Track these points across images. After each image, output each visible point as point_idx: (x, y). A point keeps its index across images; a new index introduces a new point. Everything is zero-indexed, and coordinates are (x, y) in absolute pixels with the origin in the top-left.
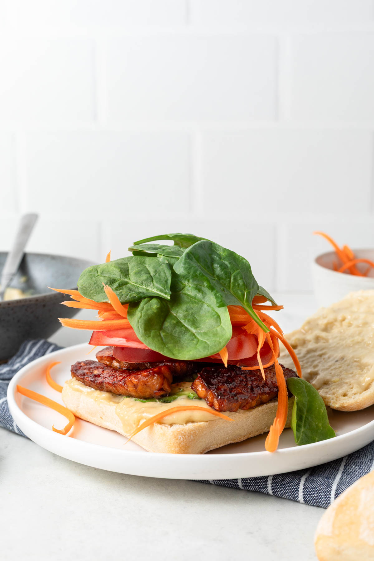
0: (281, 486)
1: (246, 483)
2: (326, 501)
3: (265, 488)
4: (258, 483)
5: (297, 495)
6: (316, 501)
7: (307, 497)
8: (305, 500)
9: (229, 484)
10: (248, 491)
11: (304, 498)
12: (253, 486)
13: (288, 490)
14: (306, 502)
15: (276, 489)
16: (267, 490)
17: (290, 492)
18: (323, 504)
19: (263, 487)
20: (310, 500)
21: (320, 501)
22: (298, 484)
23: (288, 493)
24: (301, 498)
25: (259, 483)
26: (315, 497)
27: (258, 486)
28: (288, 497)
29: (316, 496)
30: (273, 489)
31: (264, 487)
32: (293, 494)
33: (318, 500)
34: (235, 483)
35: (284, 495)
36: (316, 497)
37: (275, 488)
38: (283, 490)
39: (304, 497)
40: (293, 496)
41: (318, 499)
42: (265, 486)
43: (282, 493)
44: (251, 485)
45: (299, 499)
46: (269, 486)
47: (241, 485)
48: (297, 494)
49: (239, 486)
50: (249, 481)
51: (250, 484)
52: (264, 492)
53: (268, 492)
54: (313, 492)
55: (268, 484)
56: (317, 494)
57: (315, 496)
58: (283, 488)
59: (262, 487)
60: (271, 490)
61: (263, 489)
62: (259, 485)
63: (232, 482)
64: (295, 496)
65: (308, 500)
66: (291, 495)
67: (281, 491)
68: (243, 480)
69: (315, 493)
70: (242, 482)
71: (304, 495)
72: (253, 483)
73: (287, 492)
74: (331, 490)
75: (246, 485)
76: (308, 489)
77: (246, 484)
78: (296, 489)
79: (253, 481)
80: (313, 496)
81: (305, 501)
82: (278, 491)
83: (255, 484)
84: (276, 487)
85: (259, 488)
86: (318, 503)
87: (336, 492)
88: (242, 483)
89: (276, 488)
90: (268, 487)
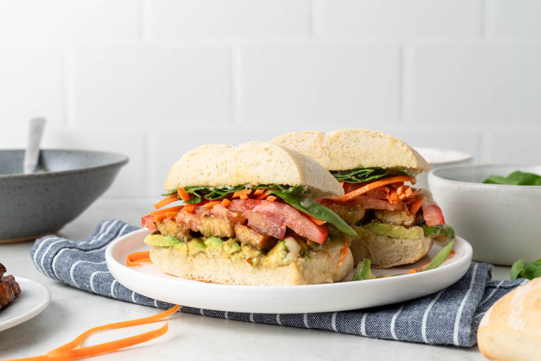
0: (344, 320)
1: (311, 320)
2: (387, 330)
3: (329, 323)
4: (323, 319)
5: (359, 327)
6: (377, 331)
7: (369, 328)
8: (367, 331)
9: (295, 322)
11: (366, 329)
12: (318, 322)
13: (351, 323)
14: (368, 333)
15: (340, 323)
16: (331, 325)
17: (353, 324)
18: (384, 333)
19: (327, 322)
20: (372, 331)
21: (380, 330)
22: (361, 317)
23: (351, 326)
24: (363, 330)
25: (324, 319)
26: (376, 328)
27: (323, 321)
28: (350, 330)
29: (377, 326)
30: (337, 323)
31: (328, 322)
32: (355, 326)
33: (379, 330)
34: (301, 321)
36: (377, 327)
37: (339, 322)
38: (346, 323)
39: (366, 328)
40: (355, 328)
41: (379, 329)
42: (329, 321)
43: (345, 326)
44: (316, 321)
45: (361, 330)
46: (333, 320)
47: (307, 322)
48: (359, 326)
49: (305, 324)
50: (314, 318)
51: (315, 320)
52: (328, 327)
53: (332, 327)
54: (375, 323)
55: (332, 319)
56: (378, 325)
57: (376, 327)
58: (347, 321)
59: (326, 322)
60: (335, 325)
61: (327, 324)
62: (324, 321)
63: (298, 320)
64: (357, 328)
65: (369, 331)
66: (354, 327)
67: (344, 324)
68: (310, 316)
69: (376, 324)
70: (307, 319)
71: (366, 327)
72: (317, 319)
73: (350, 324)
74: (391, 320)
75: (311, 322)
76: (370, 321)
77: (311, 321)
78: (358, 322)
79: (319, 318)
80: (375, 326)
81: (367, 332)
82: (341, 324)
83: (320, 320)
84: (340, 321)
85: (323, 323)
86: (379, 333)
87: (396, 321)
89: (340, 322)
90: (332, 322)
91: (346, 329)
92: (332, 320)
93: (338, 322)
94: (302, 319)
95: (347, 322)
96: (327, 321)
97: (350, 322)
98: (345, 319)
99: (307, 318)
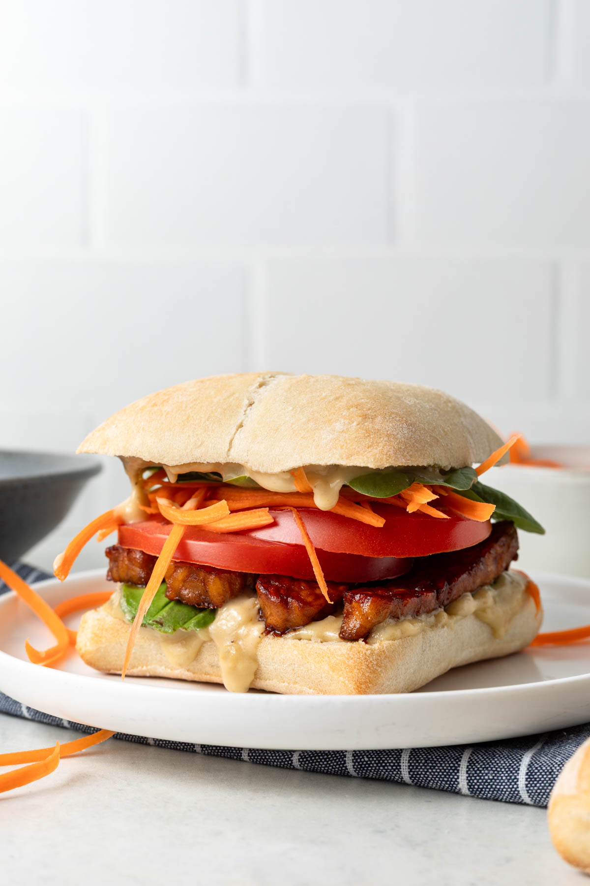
0: (426, 764)
1: (361, 763)
2: (511, 786)
3: (397, 770)
4: (383, 761)
5: (456, 779)
6: (492, 787)
7: (475, 781)
8: (471, 787)
9: (330, 768)
10: (366, 778)
11: (470, 784)
12: (374, 768)
13: (438, 771)
14: (473, 791)
15: (417, 770)
16: (401, 774)
17: (443, 773)
18: (505, 792)
19: (392, 769)
20: (481, 787)
21: (498, 787)
22: (458, 758)
23: (439, 776)
24: (463, 784)
25: (386, 761)
26: (489, 781)
27: (384, 767)
28: (439, 784)
29: (491, 777)
30: (411, 771)
31: (394, 768)
32: (447, 776)
33: (496, 786)
34: (341, 766)
35: (432, 781)
36: (491, 780)
37: (415, 767)
38: (430, 771)
39: (469, 780)
40: (448, 781)
41: (496, 784)
42: (396, 766)
43: (428, 777)
44: (369, 767)
45: (460, 786)
46: (404, 764)
47: (352, 767)
48: (456, 777)
49: (349, 770)
50: (366, 759)
51: (369, 764)
52: (394, 778)
53: (402, 778)
54: (486, 772)
55: (402, 761)
56: (494, 775)
57: (489, 779)
58: (430, 766)
59: (390, 768)
60: (407, 773)
61: (393, 772)
62: (386, 765)
63: (335, 764)
64: (452, 781)
65: (476, 787)
66: (446, 779)
67: (426, 772)
68: (358, 755)
69: (489, 773)
70: (353, 762)
71: (469, 778)
72: (373, 762)
73: (436, 774)
74: (520, 765)
75: (361, 767)
76: (476, 767)
77: (361, 765)
78: (453, 768)
79: (375, 759)
80: (486, 777)
81: (471, 790)
82: (420, 773)
83: (377, 764)
84: (417, 766)
85: (384, 771)
86: (495, 792)
87: (528, 769)
88: (353, 764)
89: (417, 768)
90: (402, 767)
91: (430, 781)
92: (401, 764)
93: (413, 768)
94: (342, 762)
95: (432, 769)
96: (392, 766)
97: (436, 768)
98: (426, 762)
99: (353, 760)
